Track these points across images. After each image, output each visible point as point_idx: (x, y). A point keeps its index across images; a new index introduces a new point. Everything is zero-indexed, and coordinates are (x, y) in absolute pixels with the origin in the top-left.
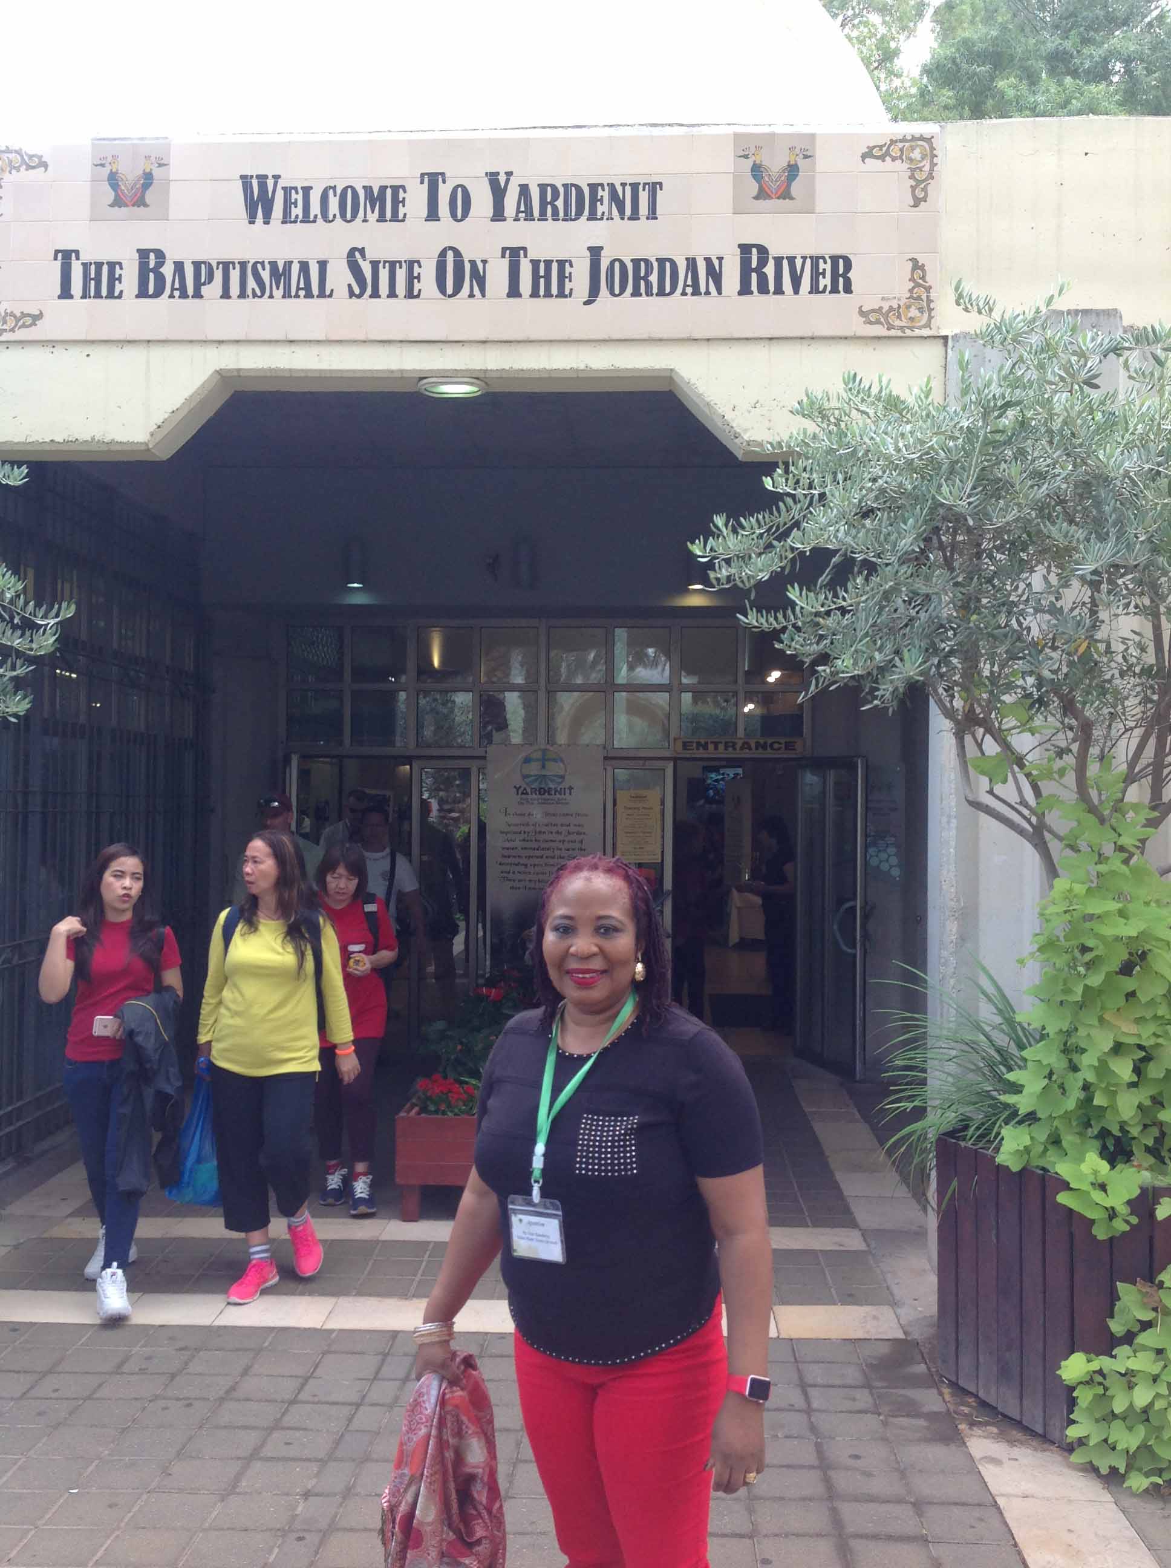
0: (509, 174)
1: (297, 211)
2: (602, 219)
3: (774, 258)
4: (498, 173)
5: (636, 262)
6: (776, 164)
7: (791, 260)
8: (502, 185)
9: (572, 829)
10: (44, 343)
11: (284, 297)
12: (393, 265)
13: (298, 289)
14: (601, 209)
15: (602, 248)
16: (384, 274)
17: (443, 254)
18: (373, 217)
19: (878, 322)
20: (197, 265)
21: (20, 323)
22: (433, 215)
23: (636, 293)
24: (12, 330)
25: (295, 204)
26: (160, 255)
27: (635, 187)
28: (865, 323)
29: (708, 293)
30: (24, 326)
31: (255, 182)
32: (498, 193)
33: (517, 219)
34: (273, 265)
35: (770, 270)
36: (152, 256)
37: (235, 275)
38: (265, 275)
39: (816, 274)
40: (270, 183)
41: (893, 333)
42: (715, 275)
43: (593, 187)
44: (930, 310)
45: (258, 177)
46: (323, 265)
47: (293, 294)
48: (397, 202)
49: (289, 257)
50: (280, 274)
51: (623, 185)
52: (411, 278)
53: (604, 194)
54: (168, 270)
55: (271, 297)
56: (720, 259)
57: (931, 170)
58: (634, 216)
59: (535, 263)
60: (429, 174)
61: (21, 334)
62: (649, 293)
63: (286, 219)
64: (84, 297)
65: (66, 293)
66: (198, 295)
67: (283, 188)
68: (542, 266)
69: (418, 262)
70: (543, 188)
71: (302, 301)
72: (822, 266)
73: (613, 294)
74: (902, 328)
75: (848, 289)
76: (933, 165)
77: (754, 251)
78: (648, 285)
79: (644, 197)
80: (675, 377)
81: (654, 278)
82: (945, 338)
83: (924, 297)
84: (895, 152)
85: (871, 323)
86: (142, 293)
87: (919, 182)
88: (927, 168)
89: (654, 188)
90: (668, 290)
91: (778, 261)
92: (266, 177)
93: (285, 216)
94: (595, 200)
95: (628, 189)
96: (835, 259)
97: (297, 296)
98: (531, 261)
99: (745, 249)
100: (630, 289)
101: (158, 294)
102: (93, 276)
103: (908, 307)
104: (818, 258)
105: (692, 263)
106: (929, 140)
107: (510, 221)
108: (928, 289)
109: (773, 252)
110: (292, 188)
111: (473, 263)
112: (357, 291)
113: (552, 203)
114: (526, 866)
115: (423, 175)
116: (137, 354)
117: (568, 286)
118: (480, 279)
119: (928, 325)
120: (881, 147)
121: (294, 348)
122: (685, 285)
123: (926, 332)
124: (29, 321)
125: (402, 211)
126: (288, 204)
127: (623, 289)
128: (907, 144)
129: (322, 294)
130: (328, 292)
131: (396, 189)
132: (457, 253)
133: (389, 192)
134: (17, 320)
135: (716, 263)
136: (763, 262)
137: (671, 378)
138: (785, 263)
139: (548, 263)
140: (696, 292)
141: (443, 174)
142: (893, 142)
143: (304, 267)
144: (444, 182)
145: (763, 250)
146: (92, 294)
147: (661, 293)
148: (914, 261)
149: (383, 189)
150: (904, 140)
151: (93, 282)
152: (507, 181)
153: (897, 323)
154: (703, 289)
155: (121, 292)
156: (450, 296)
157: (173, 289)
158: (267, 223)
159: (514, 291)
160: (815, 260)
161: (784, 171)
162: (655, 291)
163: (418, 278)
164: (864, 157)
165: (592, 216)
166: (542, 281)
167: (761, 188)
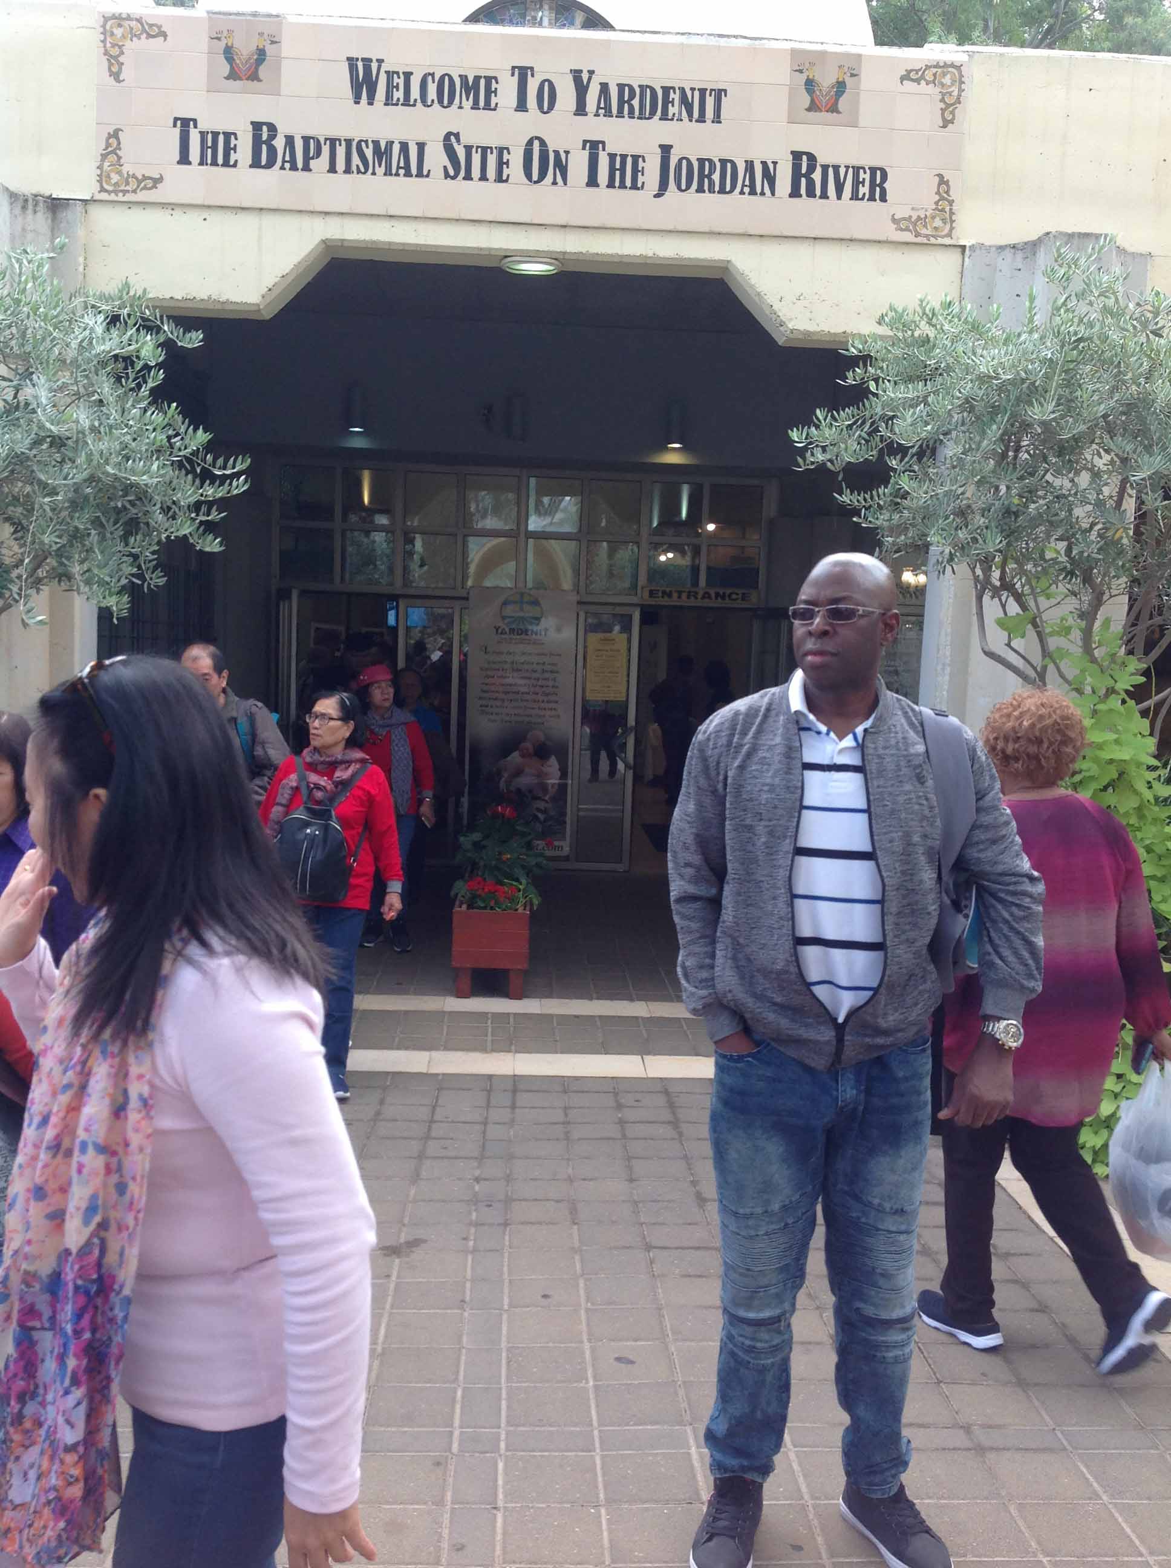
0: (591, 72)
1: (399, 94)
2: (672, 119)
3: (822, 166)
4: (581, 71)
5: (701, 161)
6: (826, 80)
7: (836, 168)
8: (585, 82)
9: (548, 667)
10: (164, 205)
11: (385, 174)
12: (485, 150)
13: (399, 168)
14: (672, 110)
15: (671, 147)
16: (476, 158)
17: (530, 143)
18: (468, 104)
19: (907, 229)
20: (306, 140)
21: (142, 185)
22: (522, 106)
23: (701, 190)
24: (134, 191)
25: (397, 87)
26: (272, 128)
27: (703, 92)
28: (897, 229)
29: (763, 194)
30: (145, 188)
31: (360, 65)
32: (581, 90)
33: (597, 115)
34: (376, 143)
35: (817, 176)
36: (265, 128)
37: (341, 151)
38: (369, 153)
39: (857, 183)
40: (374, 66)
41: (919, 240)
42: (770, 178)
43: (666, 90)
44: (952, 221)
45: (363, 60)
46: (421, 146)
47: (394, 171)
48: (489, 92)
49: (391, 138)
50: (382, 153)
51: (693, 89)
52: (501, 164)
53: (675, 96)
54: (279, 143)
55: (374, 173)
56: (775, 163)
57: (959, 96)
58: (702, 119)
59: (612, 157)
60: (520, 68)
61: (142, 196)
62: (711, 190)
63: (389, 101)
64: (201, 164)
65: (184, 159)
66: (307, 168)
67: (387, 72)
69: (507, 149)
70: (621, 87)
71: (402, 179)
72: (862, 175)
73: (679, 188)
74: (927, 236)
75: (883, 199)
76: (961, 90)
77: (805, 158)
78: (711, 183)
79: (710, 102)
80: (731, 269)
81: (716, 177)
82: (963, 247)
83: (947, 209)
84: (929, 76)
85: (902, 230)
86: (256, 164)
87: (948, 106)
88: (955, 93)
89: (719, 94)
90: (728, 188)
91: (825, 168)
92: (370, 60)
93: (387, 99)
94: (667, 102)
95: (697, 94)
96: (873, 170)
97: (397, 174)
98: (609, 154)
99: (797, 156)
100: (695, 185)
101: (270, 164)
102: (210, 144)
103: (933, 218)
104: (859, 168)
105: (750, 166)
106: (958, 68)
107: (591, 116)
108: (951, 203)
109: (821, 160)
110: (394, 72)
111: (557, 153)
112: (452, 172)
113: (629, 102)
114: (503, 700)
115: (513, 68)
116: (250, 221)
117: (640, 179)
118: (562, 168)
119: (949, 235)
120: (917, 71)
121: (393, 222)
122: (743, 185)
123: (947, 241)
124: (150, 183)
125: (494, 100)
126: (390, 88)
127: (688, 187)
128: (939, 70)
129: (420, 174)
130: (425, 173)
131: (489, 80)
132: (543, 143)
133: (482, 82)
134: (139, 182)
135: (771, 166)
136: (811, 168)
137: (727, 268)
138: (831, 170)
139: (624, 157)
140: (753, 192)
141: (532, 69)
142: (928, 67)
143: (404, 147)
144: (533, 75)
145: (812, 158)
146: (209, 162)
147: (722, 191)
148: (940, 176)
149: (477, 79)
150: (937, 66)
151: (209, 150)
152: (590, 79)
153: (924, 231)
154: (759, 190)
155: (236, 161)
156: (535, 182)
157: (284, 161)
158: (371, 103)
159: (592, 182)
160: (857, 170)
161: (833, 87)
162: (717, 188)
163: (507, 163)
164: (903, 79)
165: (664, 117)
166: (618, 173)
167: (812, 101)
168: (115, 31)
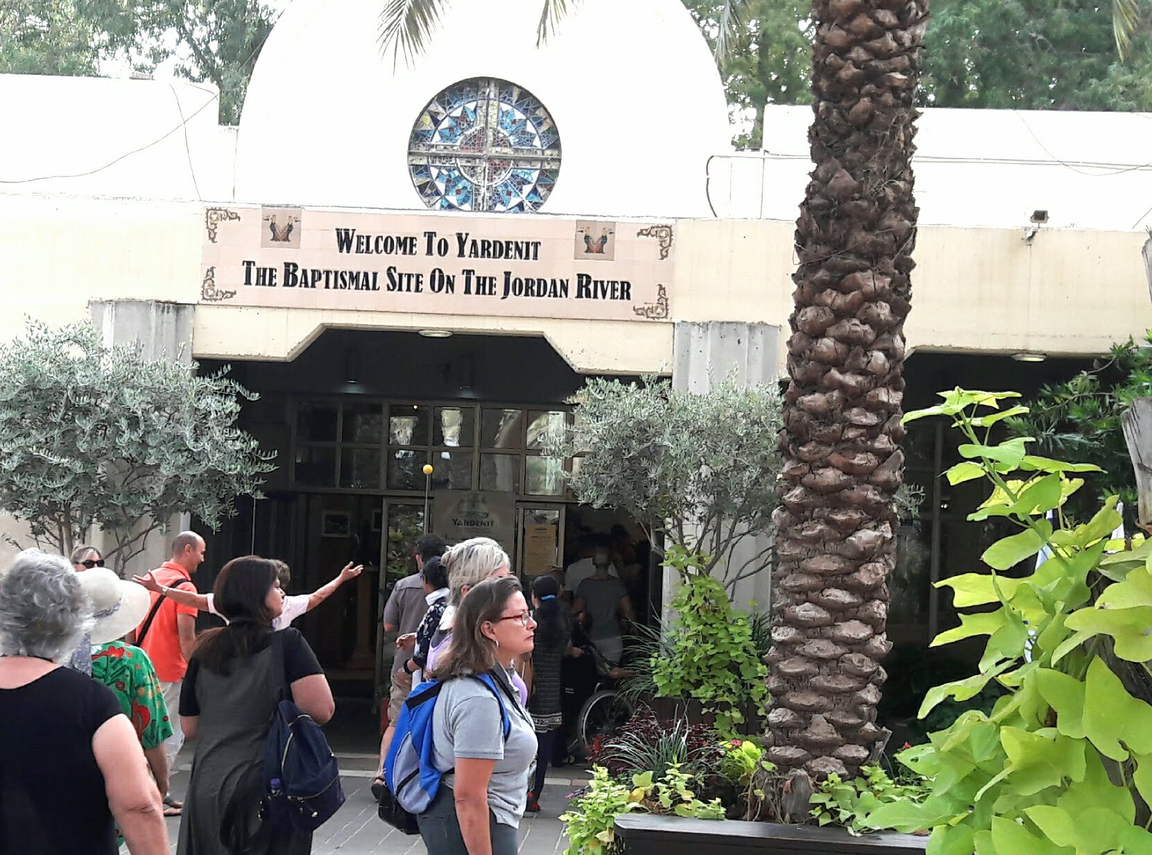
0: (467, 234)
1: (364, 247)
2: (511, 258)
3: (594, 281)
4: (462, 234)
5: (527, 280)
6: (596, 237)
7: (602, 282)
8: (464, 240)
10: (236, 306)
11: (356, 289)
12: (409, 276)
13: (363, 285)
14: (511, 253)
15: (510, 273)
16: (405, 280)
17: (434, 271)
18: (400, 252)
19: (642, 314)
20: (313, 271)
21: (225, 296)
22: (429, 252)
23: (526, 295)
24: (221, 299)
25: (363, 244)
26: (295, 266)
27: (528, 244)
28: (636, 314)
29: (561, 296)
30: (227, 298)
31: (343, 232)
32: (462, 243)
33: (470, 256)
34: (351, 273)
35: (591, 287)
36: (291, 266)
37: (332, 277)
38: (347, 278)
39: (614, 290)
40: (351, 233)
41: (650, 320)
42: (565, 288)
43: (508, 243)
44: (667, 310)
45: (345, 230)
46: (375, 274)
47: (360, 287)
48: (412, 245)
49: (358, 270)
50: (354, 278)
51: (522, 243)
52: (418, 282)
53: (512, 246)
54: (299, 273)
55: (349, 288)
56: (568, 281)
57: (670, 242)
58: (527, 257)
59: (478, 278)
60: (429, 233)
61: (225, 301)
62: (533, 295)
63: (358, 251)
64: (257, 284)
65: (248, 282)
66: (313, 286)
67: (357, 236)
68: (482, 280)
69: (422, 275)
70: (483, 242)
71: (364, 291)
72: (616, 286)
73: (515, 294)
74: (653, 318)
75: (628, 298)
76: (671, 240)
77: (584, 277)
78: (532, 291)
79: (532, 249)
80: (545, 336)
81: (535, 288)
82: (674, 324)
83: (664, 303)
84: (653, 232)
85: (638, 314)
86: (286, 284)
87: (664, 248)
88: (668, 241)
89: (536, 245)
90: (542, 293)
91: (596, 282)
92: (348, 230)
93: (357, 249)
94: (508, 249)
95: (524, 245)
96: (623, 283)
97: (362, 289)
98: (476, 277)
99: (580, 276)
100: (523, 292)
101: (294, 284)
102: (262, 275)
103: (657, 308)
104: (615, 282)
105: (554, 282)
106: (670, 228)
107: (467, 257)
108: (667, 300)
109: (593, 279)
110: (361, 236)
111: (448, 277)
112: (391, 288)
113: (488, 249)
115: (425, 233)
116: (284, 312)
117: (494, 289)
118: (451, 284)
119: (666, 317)
120: (646, 230)
121: (360, 313)
122: (550, 292)
123: (664, 320)
124: (229, 295)
125: (414, 250)
126: (359, 243)
127: (520, 292)
128: (659, 229)
129: (374, 288)
130: (377, 288)
131: (412, 239)
132: (440, 271)
133: (408, 241)
134: (223, 294)
135: (565, 282)
136: (588, 282)
137: (543, 336)
138: (599, 284)
139: (485, 279)
140: (555, 296)
141: (435, 233)
142: (652, 228)
143: (366, 275)
144: (435, 237)
145: (588, 277)
146: (261, 283)
147: (539, 295)
148: (660, 286)
149: (406, 238)
150: (658, 227)
151: (261, 278)
152: (466, 238)
153: (652, 315)
154: (559, 294)
155: (276, 283)
156: (436, 292)
157: (301, 283)
158: (348, 252)
159: (468, 291)
160: (613, 283)
161: (600, 239)
162: (536, 294)
163: (421, 282)
164: (639, 234)
165: (507, 256)
166: (481, 287)
167: (588, 248)
168: (213, 216)
